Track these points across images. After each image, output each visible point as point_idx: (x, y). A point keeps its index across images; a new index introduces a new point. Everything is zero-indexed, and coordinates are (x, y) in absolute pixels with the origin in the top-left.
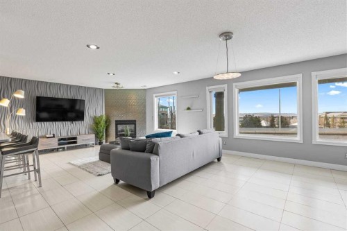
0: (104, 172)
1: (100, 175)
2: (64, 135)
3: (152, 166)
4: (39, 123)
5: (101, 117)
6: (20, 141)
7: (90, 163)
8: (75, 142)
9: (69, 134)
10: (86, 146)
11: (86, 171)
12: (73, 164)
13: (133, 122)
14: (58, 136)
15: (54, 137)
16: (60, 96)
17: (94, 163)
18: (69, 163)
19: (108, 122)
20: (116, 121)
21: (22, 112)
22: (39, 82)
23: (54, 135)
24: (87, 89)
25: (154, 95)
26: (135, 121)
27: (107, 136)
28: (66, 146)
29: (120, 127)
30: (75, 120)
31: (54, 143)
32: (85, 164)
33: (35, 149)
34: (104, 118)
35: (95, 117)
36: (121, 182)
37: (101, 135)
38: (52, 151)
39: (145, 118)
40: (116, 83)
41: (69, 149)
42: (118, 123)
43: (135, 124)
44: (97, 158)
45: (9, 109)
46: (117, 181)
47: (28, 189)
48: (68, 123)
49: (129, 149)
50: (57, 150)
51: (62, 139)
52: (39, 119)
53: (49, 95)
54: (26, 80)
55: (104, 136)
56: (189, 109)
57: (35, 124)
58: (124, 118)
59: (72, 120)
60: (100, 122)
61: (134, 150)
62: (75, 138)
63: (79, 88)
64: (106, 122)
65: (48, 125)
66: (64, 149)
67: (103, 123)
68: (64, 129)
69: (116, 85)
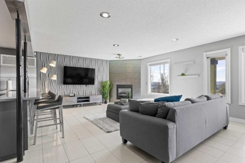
0: (112, 129)
1: (109, 132)
2: (81, 95)
3: (170, 135)
4: (65, 85)
5: (106, 82)
6: (52, 98)
7: (100, 119)
8: (88, 101)
9: (85, 94)
10: (95, 104)
11: (97, 126)
12: (87, 119)
13: (130, 87)
14: (77, 96)
15: (74, 96)
16: (79, 66)
17: (102, 119)
18: (84, 117)
19: (111, 86)
20: (117, 85)
21: (55, 78)
22: (65, 56)
23: (74, 94)
24: (97, 60)
25: (148, 64)
26: (132, 86)
27: (110, 96)
28: (82, 103)
29: (120, 90)
30: (88, 84)
31: (74, 101)
32: (96, 120)
33: (60, 106)
34: (108, 83)
35: (102, 82)
36: (129, 143)
37: (106, 95)
38: (73, 106)
39: (140, 83)
40: (119, 55)
41: (84, 105)
42: (119, 87)
43: (132, 88)
44: (104, 115)
45: (47, 75)
46: (125, 142)
47: (55, 138)
48: (84, 86)
49: (137, 111)
50: (77, 106)
51: (80, 98)
52: (65, 83)
53: (72, 65)
54: (58, 55)
55: (108, 97)
56: (183, 75)
57: (63, 86)
58: (123, 83)
59: (86, 84)
60: (105, 86)
61: (143, 113)
62: (88, 98)
63: (91, 59)
64: (110, 86)
65: (71, 87)
66: (81, 105)
67: (107, 87)
68: (82, 90)
69: (118, 56)
